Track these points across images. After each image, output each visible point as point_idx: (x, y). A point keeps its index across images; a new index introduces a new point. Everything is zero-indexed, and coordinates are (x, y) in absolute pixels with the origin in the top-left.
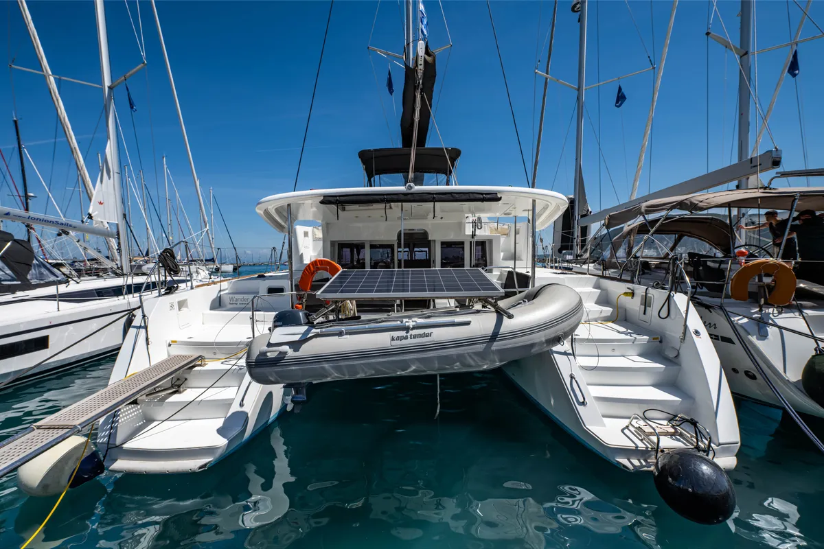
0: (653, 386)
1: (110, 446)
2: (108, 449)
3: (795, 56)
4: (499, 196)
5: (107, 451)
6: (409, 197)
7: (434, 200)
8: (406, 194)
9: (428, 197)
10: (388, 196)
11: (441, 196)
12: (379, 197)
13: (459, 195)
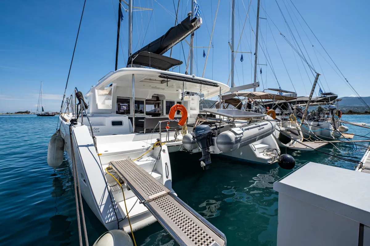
0: (260, 144)
1: (119, 221)
2: (118, 222)
3: (242, 56)
4: (218, 85)
5: (118, 224)
6: (193, 80)
7: (201, 83)
8: (192, 79)
9: (199, 82)
10: (186, 79)
11: (203, 82)
12: (183, 78)
13: (208, 83)
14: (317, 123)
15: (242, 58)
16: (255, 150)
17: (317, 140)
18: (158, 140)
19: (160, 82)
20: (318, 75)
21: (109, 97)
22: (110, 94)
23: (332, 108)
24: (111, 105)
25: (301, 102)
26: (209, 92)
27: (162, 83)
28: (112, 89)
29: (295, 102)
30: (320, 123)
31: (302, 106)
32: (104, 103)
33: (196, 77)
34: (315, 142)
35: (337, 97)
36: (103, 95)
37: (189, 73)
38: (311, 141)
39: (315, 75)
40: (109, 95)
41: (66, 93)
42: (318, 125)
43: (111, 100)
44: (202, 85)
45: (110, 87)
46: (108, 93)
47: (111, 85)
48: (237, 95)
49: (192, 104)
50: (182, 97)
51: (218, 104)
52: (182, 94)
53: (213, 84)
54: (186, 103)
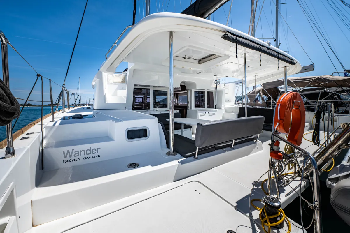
6: (269, 51)
7: (278, 57)
8: (268, 48)
9: (276, 54)
10: (262, 47)
11: (280, 55)
12: (258, 46)
13: (285, 57)
19: (197, 62)
21: (123, 85)
22: (124, 81)
24: (125, 97)
26: (257, 77)
27: (199, 63)
28: (127, 75)
32: (115, 94)
36: (114, 83)
40: (123, 83)
41: (66, 81)
43: (126, 89)
45: (124, 72)
46: (120, 80)
47: (126, 70)
48: (292, 81)
49: (226, 95)
50: (216, 85)
51: (251, 94)
52: (216, 81)
53: (290, 61)
54: (220, 92)
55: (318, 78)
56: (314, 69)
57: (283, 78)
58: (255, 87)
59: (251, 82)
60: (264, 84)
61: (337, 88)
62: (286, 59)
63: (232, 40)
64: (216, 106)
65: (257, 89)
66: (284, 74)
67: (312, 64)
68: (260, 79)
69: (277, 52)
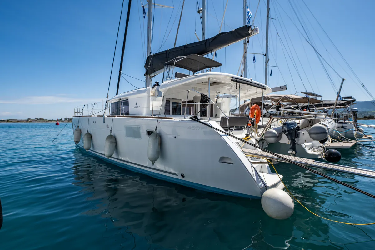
3: (254, 57)
4: (266, 88)
6: (251, 84)
7: (256, 86)
8: (251, 82)
9: (255, 85)
10: (247, 82)
11: (257, 85)
12: (246, 82)
13: (260, 86)
14: (341, 125)
15: (254, 60)
16: (305, 147)
17: (345, 140)
18: (247, 135)
20: (343, 80)
21: (154, 98)
22: (154, 95)
23: (355, 111)
25: (319, 106)
29: (321, 105)
30: (344, 125)
31: (328, 109)
33: (253, 81)
34: (344, 142)
35: (355, 100)
37: (243, 76)
38: (340, 142)
39: (341, 80)
42: (342, 127)
44: (257, 88)
48: (270, 97)
49: (223, 107)
50: (217, 99)
51: (242, 106)
52: (217, 96)
53: (263, 87)
54: (220, 105)
55: (285, 97)
56: (286, 89)
57: (262, 96)
58: (245, 101)
59: (243, 97)
60: (251, 99)
61: (303, 104)
62: (261, 87)
63: (235, 81)
64: (216, 115)
65: (247, 103)
66: (262, 94)
67: (286, 85)
68: (249, 96)
69: (255, 84)
